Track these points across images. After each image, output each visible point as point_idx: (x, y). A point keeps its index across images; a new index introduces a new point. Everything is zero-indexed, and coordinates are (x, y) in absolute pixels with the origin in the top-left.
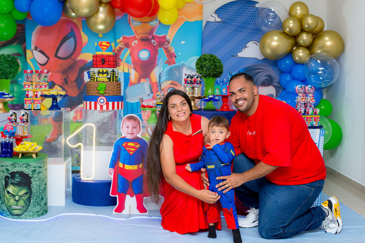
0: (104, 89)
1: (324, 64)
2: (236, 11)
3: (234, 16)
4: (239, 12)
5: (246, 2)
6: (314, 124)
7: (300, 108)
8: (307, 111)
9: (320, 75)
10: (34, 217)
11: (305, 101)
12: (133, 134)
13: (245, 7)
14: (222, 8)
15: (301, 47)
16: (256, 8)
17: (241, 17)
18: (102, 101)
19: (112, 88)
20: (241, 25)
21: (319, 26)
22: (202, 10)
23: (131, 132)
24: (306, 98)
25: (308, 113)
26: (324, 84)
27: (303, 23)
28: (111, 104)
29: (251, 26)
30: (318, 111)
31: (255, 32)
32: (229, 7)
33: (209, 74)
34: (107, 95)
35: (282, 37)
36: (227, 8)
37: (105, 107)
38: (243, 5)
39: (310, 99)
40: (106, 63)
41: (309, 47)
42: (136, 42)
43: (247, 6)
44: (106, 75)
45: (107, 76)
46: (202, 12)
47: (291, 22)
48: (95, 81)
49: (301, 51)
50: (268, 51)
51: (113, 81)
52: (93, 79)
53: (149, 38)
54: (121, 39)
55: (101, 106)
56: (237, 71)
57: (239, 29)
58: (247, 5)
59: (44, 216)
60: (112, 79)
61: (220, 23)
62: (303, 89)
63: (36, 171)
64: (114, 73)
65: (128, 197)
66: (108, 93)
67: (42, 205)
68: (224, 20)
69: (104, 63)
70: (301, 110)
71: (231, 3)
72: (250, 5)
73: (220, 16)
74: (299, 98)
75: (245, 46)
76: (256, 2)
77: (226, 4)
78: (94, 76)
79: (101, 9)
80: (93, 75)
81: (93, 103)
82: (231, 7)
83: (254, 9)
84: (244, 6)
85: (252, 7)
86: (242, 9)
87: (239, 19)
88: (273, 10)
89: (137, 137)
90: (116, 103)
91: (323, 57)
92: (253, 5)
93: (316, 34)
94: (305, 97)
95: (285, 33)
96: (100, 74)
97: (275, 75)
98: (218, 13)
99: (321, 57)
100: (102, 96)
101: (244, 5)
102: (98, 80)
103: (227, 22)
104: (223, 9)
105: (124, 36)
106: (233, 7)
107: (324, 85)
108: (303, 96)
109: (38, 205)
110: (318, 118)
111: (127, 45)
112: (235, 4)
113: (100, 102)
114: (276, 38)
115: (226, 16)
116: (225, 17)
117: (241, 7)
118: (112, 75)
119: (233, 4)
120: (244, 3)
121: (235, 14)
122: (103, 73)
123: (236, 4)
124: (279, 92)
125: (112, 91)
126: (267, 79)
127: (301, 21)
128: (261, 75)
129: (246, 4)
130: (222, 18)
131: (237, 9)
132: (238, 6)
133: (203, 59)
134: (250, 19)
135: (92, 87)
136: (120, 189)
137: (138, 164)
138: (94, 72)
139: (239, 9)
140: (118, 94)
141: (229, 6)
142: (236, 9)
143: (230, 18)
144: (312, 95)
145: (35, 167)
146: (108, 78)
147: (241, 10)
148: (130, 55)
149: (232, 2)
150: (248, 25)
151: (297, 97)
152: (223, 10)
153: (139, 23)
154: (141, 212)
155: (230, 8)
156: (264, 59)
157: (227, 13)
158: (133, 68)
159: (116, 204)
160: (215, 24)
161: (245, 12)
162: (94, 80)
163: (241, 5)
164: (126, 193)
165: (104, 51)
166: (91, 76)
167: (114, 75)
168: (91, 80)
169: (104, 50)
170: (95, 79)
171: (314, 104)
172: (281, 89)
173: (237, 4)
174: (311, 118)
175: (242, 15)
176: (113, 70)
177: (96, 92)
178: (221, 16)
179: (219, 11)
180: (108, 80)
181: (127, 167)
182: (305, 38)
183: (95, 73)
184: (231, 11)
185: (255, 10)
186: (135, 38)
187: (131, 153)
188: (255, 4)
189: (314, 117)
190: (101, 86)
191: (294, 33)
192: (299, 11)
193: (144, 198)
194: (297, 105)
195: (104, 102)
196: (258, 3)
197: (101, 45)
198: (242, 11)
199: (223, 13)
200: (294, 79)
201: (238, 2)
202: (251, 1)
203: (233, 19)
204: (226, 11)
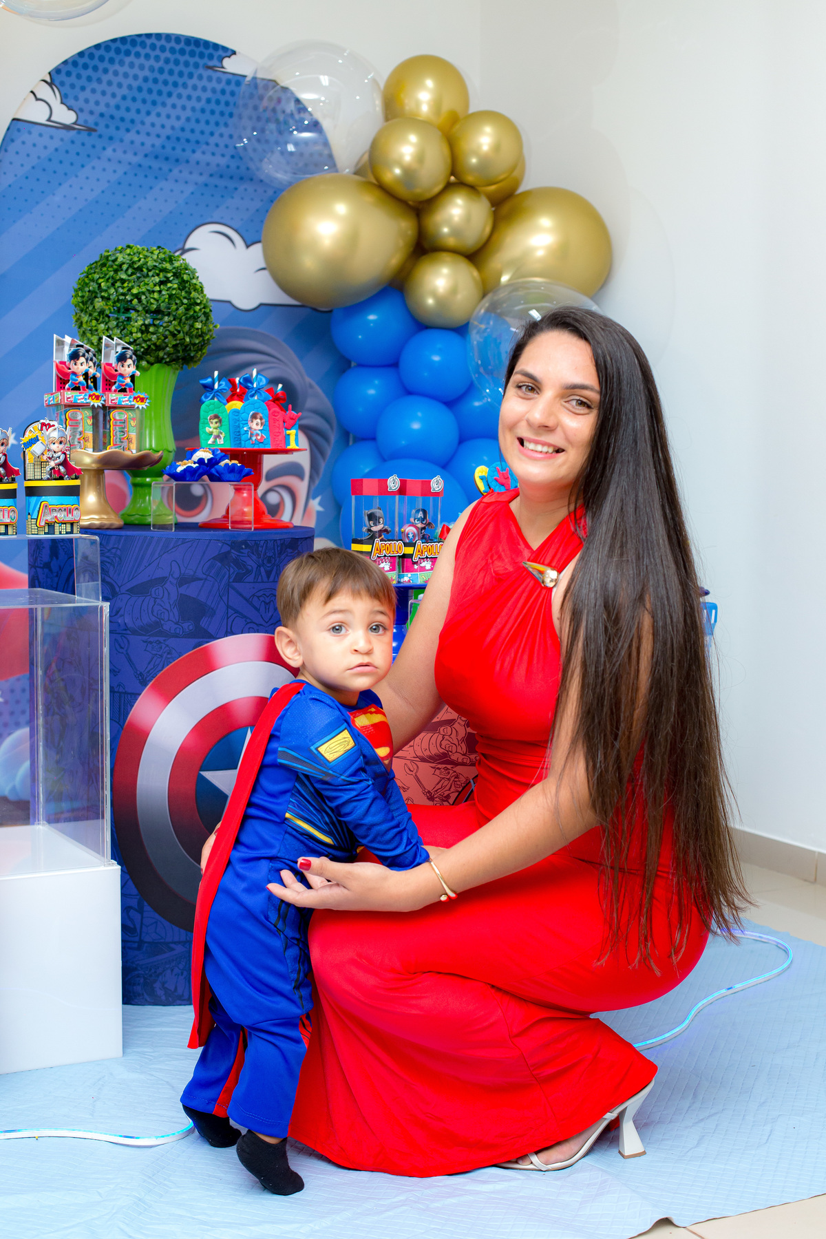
2: (139, 82)
3: (134, 106)
4: (155, 88)
5: (182, 45)
13: (181, 67)
14: (81, 61)
16: (224, 77)
17: (164, 111)
20: (163, 147)
29: (208, 157)
31: (222, 183)
32: (112, 61)
33: (158, 348)
35: (369, 202)
36: (101, 66)
38: (172, 57)
41: (477, 257)
43: (187, 64)
47: (412, 138)
49: (444, 270)
57: (155, 164)
58: (187, 57)
61: (73, 133)
68: (91, 120)
72: (201, 62)
73: (71, 102)
75: (180, 246)
76: (225, 49)
77: (97, 47)
82: (122, 63)
83: (219, 80)
84: (177, 62)
85: (210, 72)
86: (166, 76)
87: (153, 118)
92: (214, 62)
95: (382, 186)
98: (62, 84)
101: (177, 56)
103: (101, 129)
104: (85, 66)
106: (127, 60)
112: (138, 49)
114: (340, 207)
115: (97, 103)
116: (92, 105)
117: (161, 63)
119: (128, 46)
120: (178, 47)
121: (139, 96)
123: (143, 52)
124: (322, 454)
127: (451, 137)
129: (182, 52)
130: (81, 110)
131: (147, 73)
132: (152, 62)
133: (125, 267)
134: (202, 126)
139: (156, 75)
141: (112, 54)
142: (141, 74)
143: (118, 114)
147: (161, 78)
149: (123, 40)
150: (194, 152)
152: (85, 74)
155: (117, 67)
156: (262, 305)
157: (104, 86)
160: (52, 137)
161: (180, 90)
163: (163, 56)
173: (148, 50)
175: (169, 102)
178: (76, 98)
179: (69, 74)
182: (459, 213)
184: (120, 79)
185: (223, 85)
188: (221, 59)
196: (234, 53)
198: (166, 83)
199: (83, 89)
200: (409, 392)
201: (149, 42)
202: (207, 44)
203: (128, 116)
204: (99, 81)
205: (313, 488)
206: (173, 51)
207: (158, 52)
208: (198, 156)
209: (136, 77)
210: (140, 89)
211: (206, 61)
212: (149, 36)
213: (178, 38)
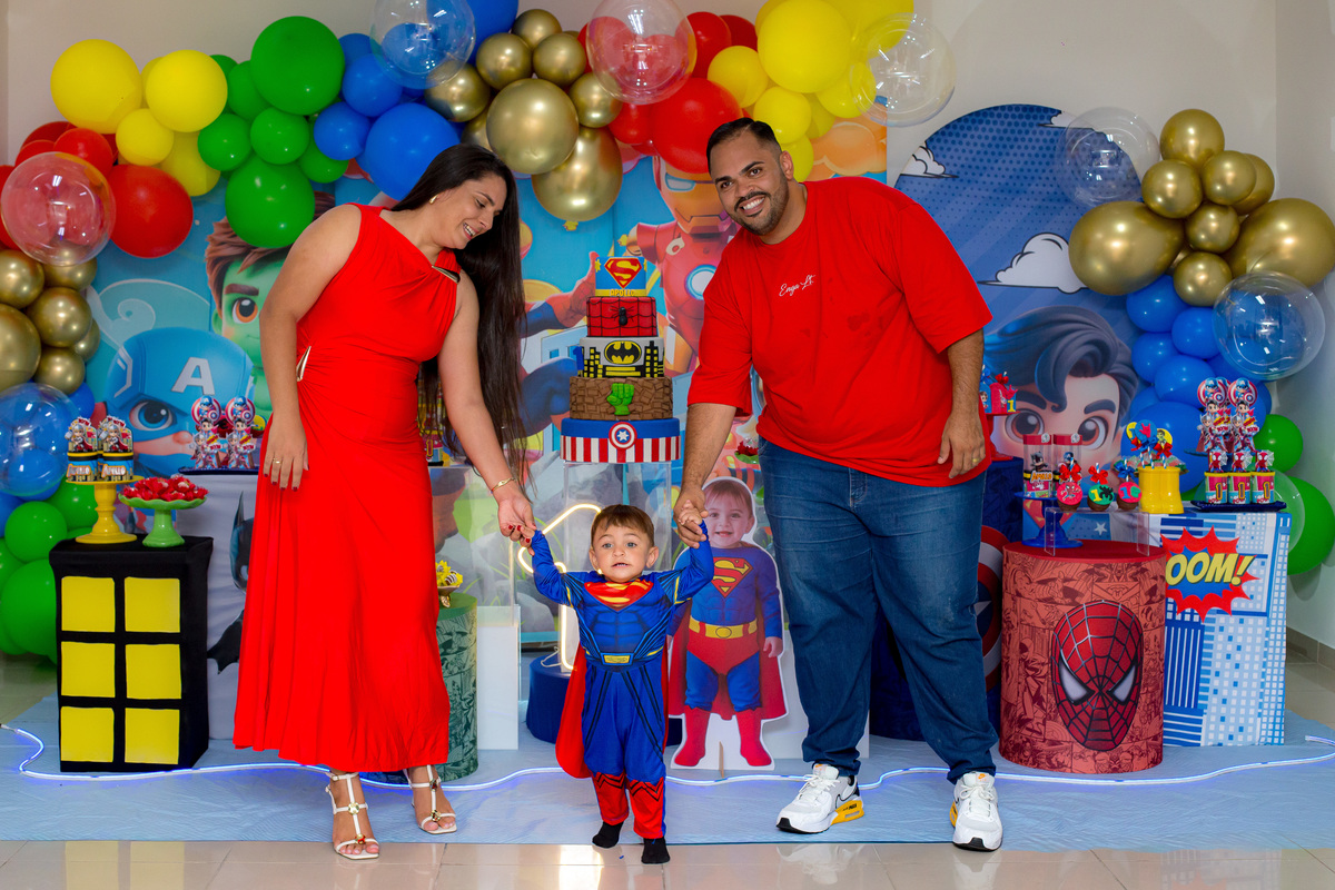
0: (629, 401)
1: (1276, 306)
2: (990, 141)
3: (985, 158)
4: (1001, 143)
5: (1021, 112)
6: (1259, 497)
7: (1213, 448)
8: (1236, 458)
9: (1264, 342)
10: (448, 778)
11: (1226, 428)
12: (729, 534)
13: (1020, 127)
14: (947, 131)
15: (1202, 254)
16: (1052, 131)
17: (1008, 159)
18: (623, 436)
19: (650, 396)
20: (1007, 184)
21: (1260, 186)
22: (883, 141)
23: (726, 530)
24: (1232, 417)
25: (1239, 464)
26: (1276, 369)
27: (1209, 177)
28: (647, 443)
29: (1040, 188)
30: (1270, 458)
31: (1051, 205)
32: (969, 128)
34: (637, 417)
35: (1143, 222)
36: (961, 133)
37: (630, 455)
38: (1013, 121)
39: (1242, 419)
40: (630, 324)
41: (1228, 254)
42: (680, 242)
43: (1024, 124)
44: (632, 357)
45: (634, 361)
46: (884, 147)
47: (1170, 176)
48: (600, 376)
49: (1201, 266)
50: (1098, 267)
51: (652, 376)
52: (592, 369)
53: (720, 231)
54: (633, 233)
55: (621, 453)
56: (997, 331)
57: (1002, 196)
58: (1024, 120)
59: (472, 777)
60: (648, 370)
61: (943, 180)
62: (1220, 391)
63: (453, 646)
64: (655, 352)
65: (715, 719)
66: (639, 413)
67: (468, 743)
68: (955, 171)
69: (626, 323)
70: (1217, 455)
71: (974, 117)
72: (1035, 122)
73: (940, 159)
74: (1208, 418)
75: (1020, 251)
76: (1053, 110)
77: (959, 120)
78: (597, 362)
79: (580, 146)
80: (592, 357)
81: (595, 443)
82: (976, 129)
83: (1049, 133)
84: (1017, 124)
85: (1041, 128)
86: (1009, 134)
87: (1000, 164)
88: (1110, 138)
89: (742, 543)
90: (662, 441)
91: (1274, 284)
92: (1045, 121)
93: (1250, 212)
94: (1226, 416)
95: (1149, 210)
96: (613, 357)
97: (1118, 340)
98: (934, 148)
99: (1267, 283)
100: (621, 422)
101: (1017, 120)
102: (607, 374)
103: (962, 176)
104: (950, 134)
105: (641, 224)
106: (980, 127)
107: (1275, 372)
108: (1221, 413)
109: (457, 745)
110: (1270, 479)
111: (652, 254)
112: (989, 118)
113: (617, 439)
114: (1121, 227)
115: (959, 158)
116: (955, 160)
117: (1005, 126)
118: (648, 358)
119: (981, 117)
120: (1017, 114)
121: (990, 150)
122: (623, 352)
123: (991, 120)
124: (1130, 394)
125: (649, 407)
126: (1090, 354)
127: (1200, 171)
128: (1075, 339)
129: (1021, 117)
130: (948, 164)
131: (995, 133)
132: (998, 126)
134: (1037, 166)
135: (589, 396)
136: (691, 696)
137: (746, 622)
138: (595, 348)
139: (1002, 134)
140: (666, 415)
141: (970, 124)
142: (991, 135)
143: (974, 164)
144: (1248, 410)
145: (450, 634)
146: (638, 368)
147: (1005, 136)
148: (662, 286)
149: (977, 113)
150: (1029, 185)
151: (1201, 417)
152: (950, 139)
153: (688, 185)
154: (752, 762)
155: (973, 132)
156: (1081, 289)
157: (964, 146)
158: (671, 326)
159: (679, 742)
160: (927, 184)
161: (1020, 143)
162: (596, 373)
163: (1006, 121)
164: (708, 708)
165: (623, 286)
166: (586, 362)
167: (655, 359)
168: (586, 374)
169: (624, 283)
170: (600, 371)
171: (1254, 437)
172: (1138, 383)
173: (995, 118)
174: (1247, 480)
175: (1012, 152)
176: (652, 343)
177: (603, 409)
178: (944, 156)
179: (939, 140)
180: (638, 374)
181: (713, 631)
182: (1213, 224)
183: (599, 353)
184: (976, 140)
185: (1052, 136)
186: (675, 232)
187: (725, 589)
188: (1050, 118)
189: (1259, 478)
190: (621, 392)
191: (1179, 211)
192: (1192, 140)
193: (763, 722)
194: (1203, 439)
195: (629, 438)
196: (1060, 112)
197: (614, 269)
198: (1009, 139)
199: (949, 149)
200: (1181, 353)
201: (996, 113)
202: (1039, 109)
203: (981, 165)
204: (961, 143)
205: (1121, 419)
206: (1013, 116)
207: (1003, 118)
208: (1033, 187)
209: (987, 138)
210: (990, 145)
211: (1038, 121)
212: (996, 108)
213: (1017, 107)
